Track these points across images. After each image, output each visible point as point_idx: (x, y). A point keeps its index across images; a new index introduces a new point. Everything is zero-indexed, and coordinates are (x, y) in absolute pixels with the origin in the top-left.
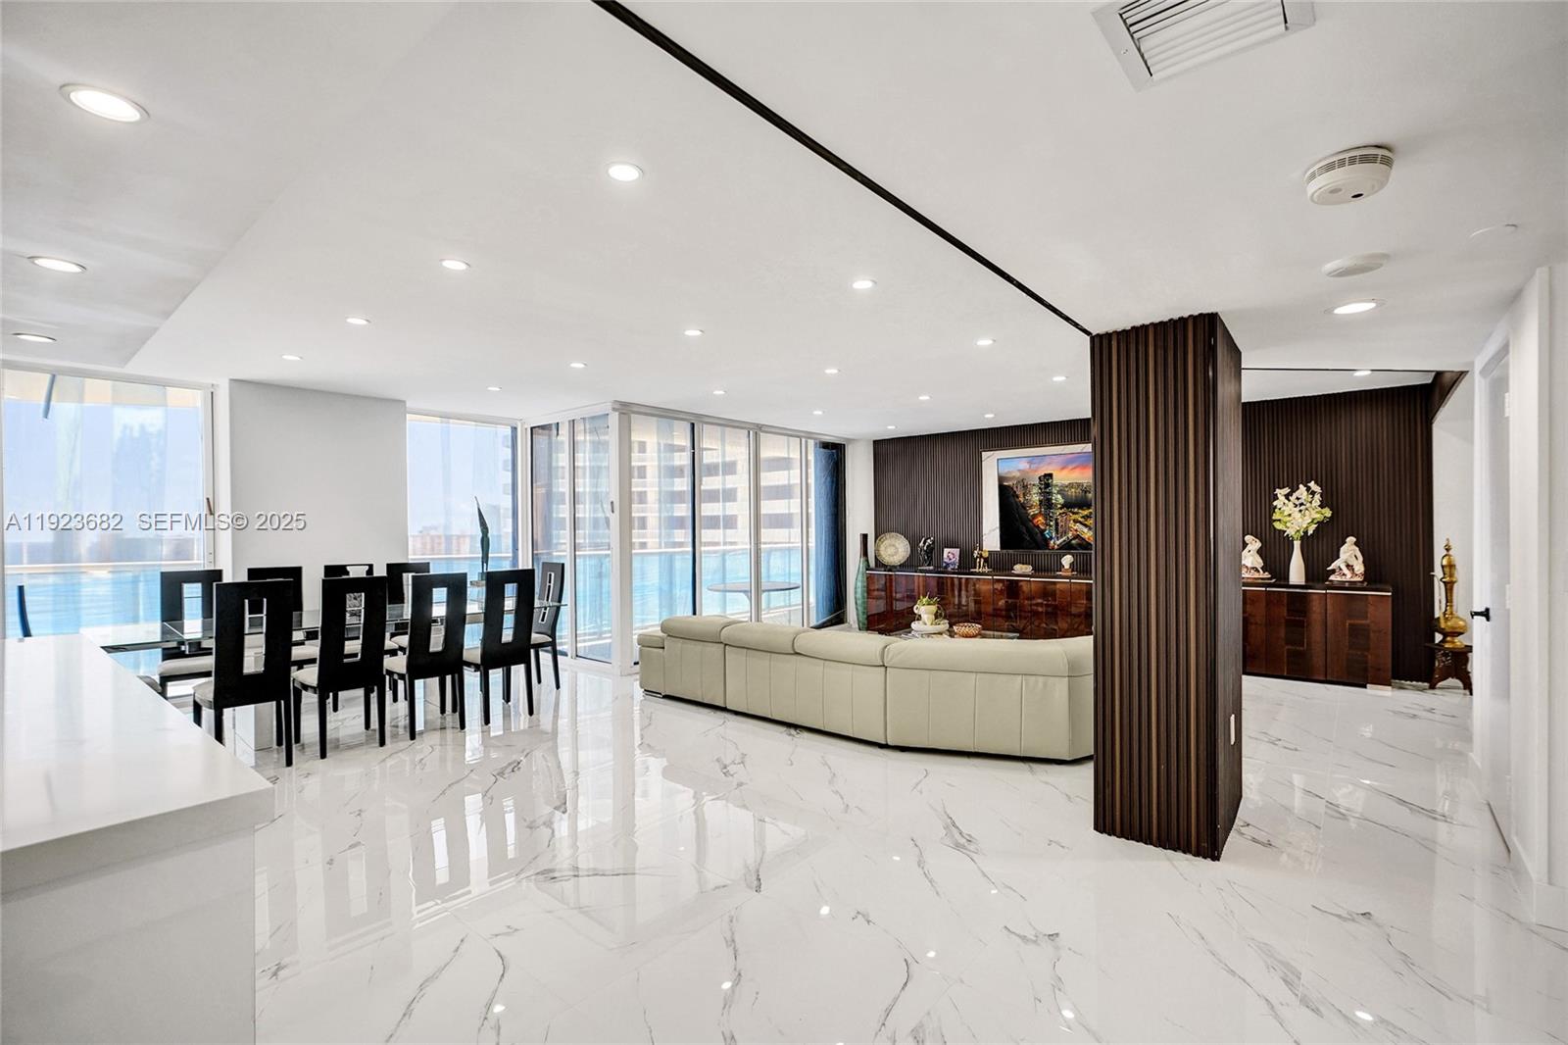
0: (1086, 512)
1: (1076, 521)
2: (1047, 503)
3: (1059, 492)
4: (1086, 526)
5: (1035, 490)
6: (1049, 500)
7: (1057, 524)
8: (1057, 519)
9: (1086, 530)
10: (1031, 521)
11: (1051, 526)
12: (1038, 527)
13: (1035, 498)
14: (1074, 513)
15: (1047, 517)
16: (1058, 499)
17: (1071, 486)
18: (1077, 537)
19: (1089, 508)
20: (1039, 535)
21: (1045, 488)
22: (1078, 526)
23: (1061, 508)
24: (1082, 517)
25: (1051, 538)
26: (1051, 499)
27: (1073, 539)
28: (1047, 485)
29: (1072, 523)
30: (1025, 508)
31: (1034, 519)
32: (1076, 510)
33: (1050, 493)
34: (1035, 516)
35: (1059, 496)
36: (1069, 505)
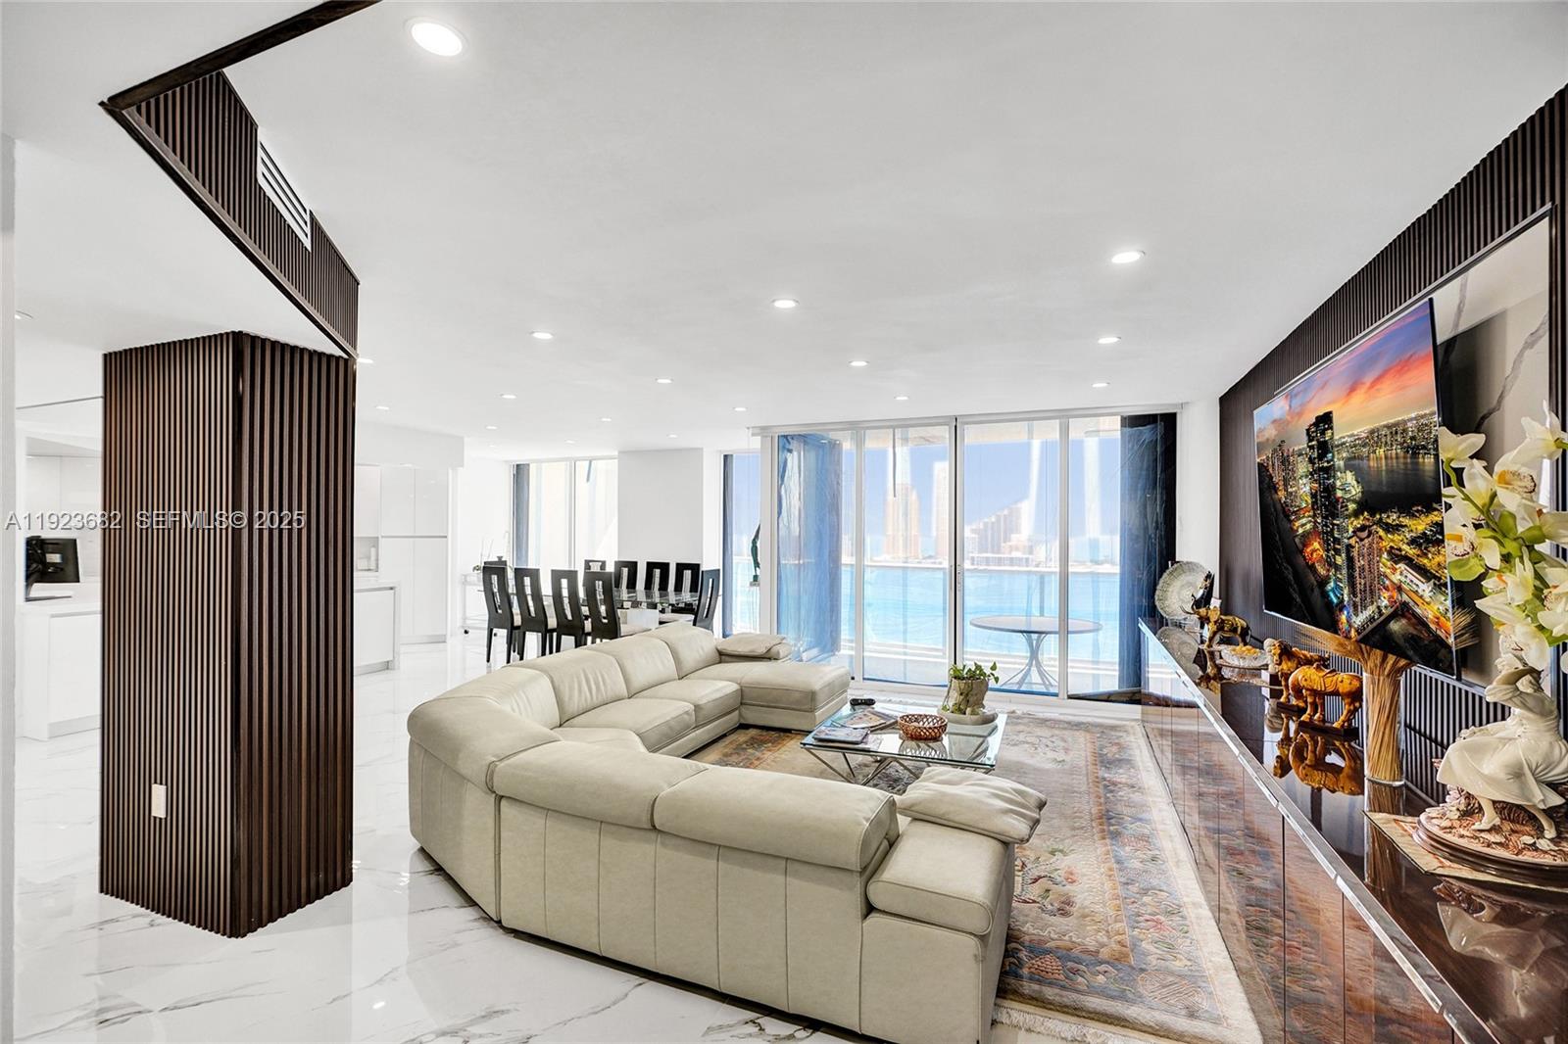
0: (1420, 525)
1: (1397, 557)
2: (1327, 502)
3: (1348, 467)
4: (1423, 571)
5: (1302, 467)
6: (1329, 490)
7: (1350, 560)
8: (1349, 547)
9: (1425, 589)
10: (1301, 552)
11: (1337, 568)
12: (1312, 568)
13: (1304, 488)
14: (1390, 529)
15: (1330, 541)
16: (1348, 486)
17: (1374, 438)
18: (1403, 610)
19: (1429, 510)
20: (1317, 591)
21: (1321, 457)
22: (1402, 574)
23: (1356, 514)
24: (1413, 542)
25: (1341, 606)
26: (1334, 487)
27: (1393, 616)
28: (1324, 448)
29: (1385, 564)
30: (1287, 516)
31: (1305, 545)
32: (1393, 518)
33: (1329, 471)
34: (1306, 535)
35: (1350, 477)
36: (1373, 503)
